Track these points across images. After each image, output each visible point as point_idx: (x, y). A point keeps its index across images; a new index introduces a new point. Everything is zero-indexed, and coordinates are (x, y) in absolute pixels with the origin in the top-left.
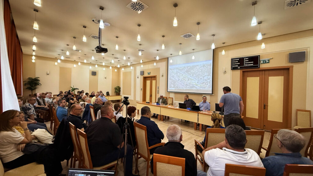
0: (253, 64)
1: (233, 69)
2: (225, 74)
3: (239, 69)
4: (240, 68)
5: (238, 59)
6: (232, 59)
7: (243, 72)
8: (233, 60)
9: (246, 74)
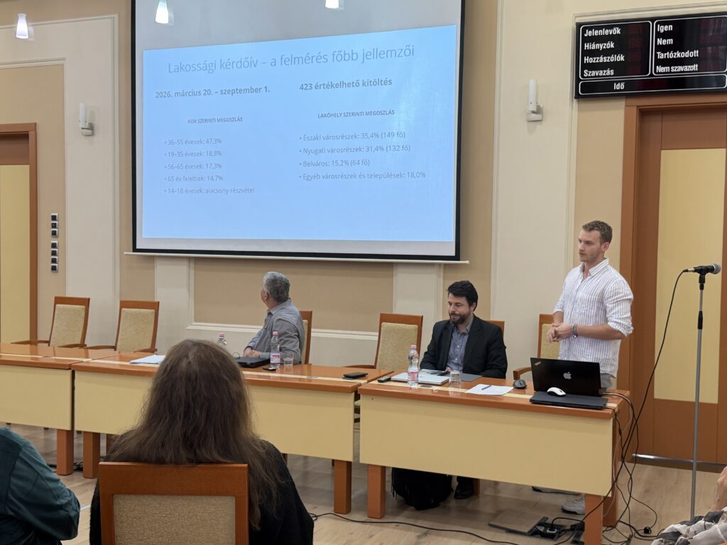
0: (695, 67)
1: (587, 91)
2: (539, 127)
3: (618, 95)
4: (629, 85)
5: (617, 31)
6: (579, 25)
7: (644, 113)
8: (584, 33)
9: (655, 124)
